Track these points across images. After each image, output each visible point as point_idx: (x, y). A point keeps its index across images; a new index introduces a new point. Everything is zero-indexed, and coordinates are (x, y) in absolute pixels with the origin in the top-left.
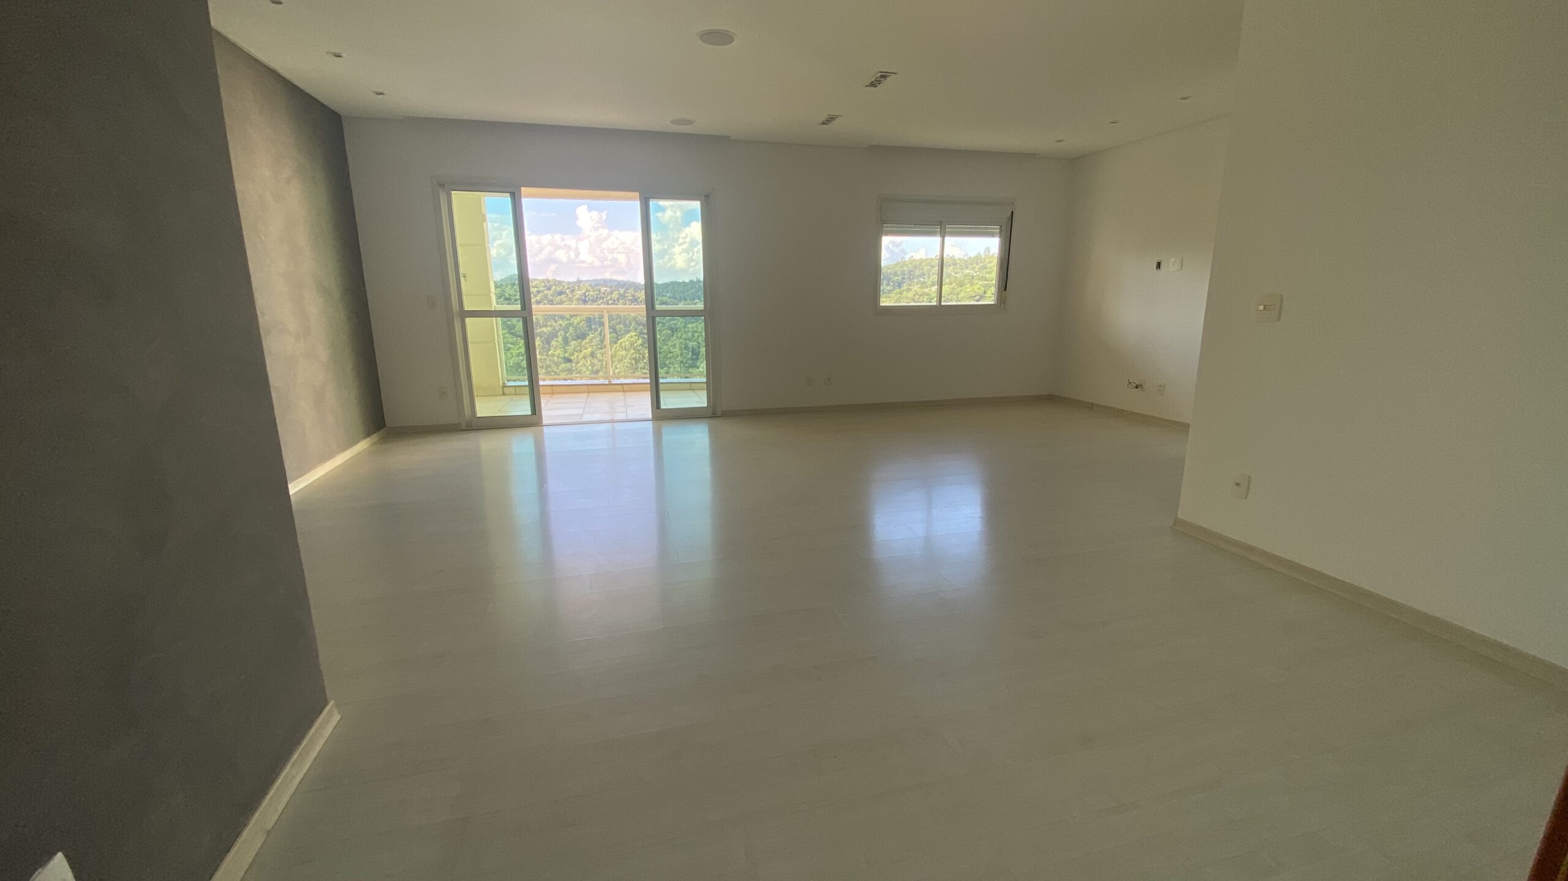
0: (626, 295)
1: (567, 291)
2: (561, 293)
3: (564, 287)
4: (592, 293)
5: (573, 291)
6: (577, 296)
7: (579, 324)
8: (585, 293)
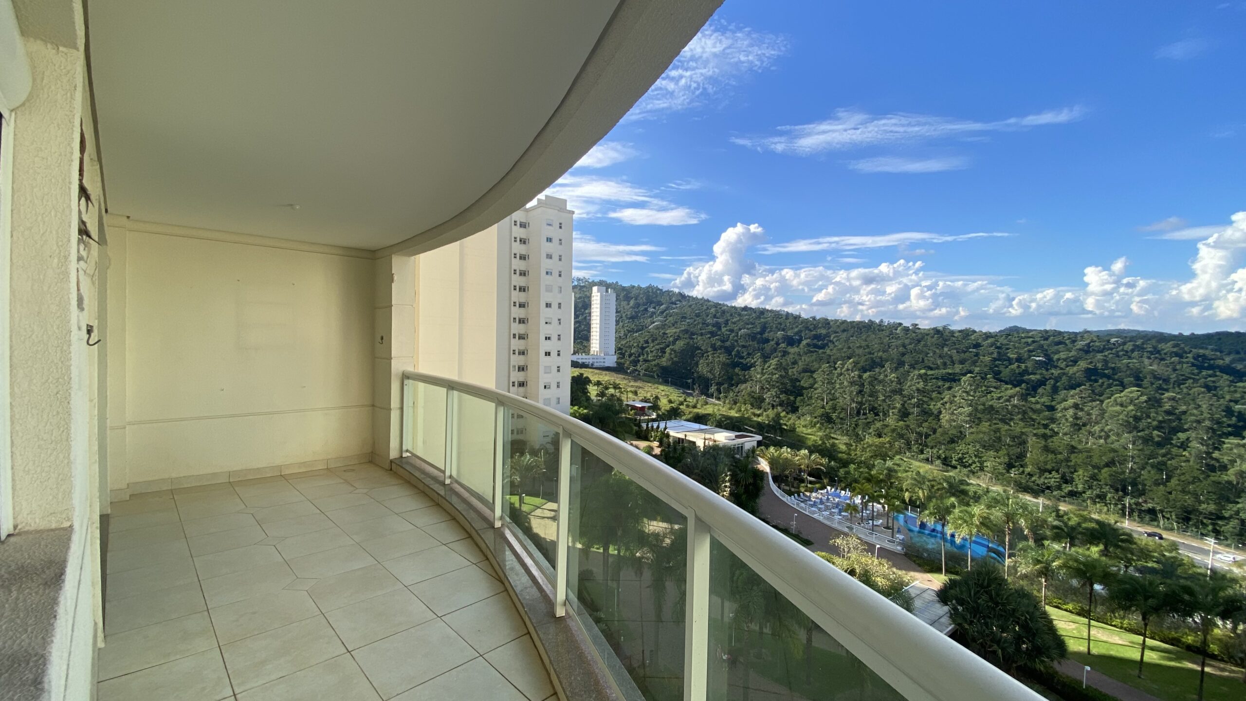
0: (1145, 346)
1: (1067, 342)
2: (1060, 343)
3: (1064, 337)
4: (1097, 344)
5: (1074, 342)
6: (1078, 347)
7: (1075, 374)
8: (1089, 343)
